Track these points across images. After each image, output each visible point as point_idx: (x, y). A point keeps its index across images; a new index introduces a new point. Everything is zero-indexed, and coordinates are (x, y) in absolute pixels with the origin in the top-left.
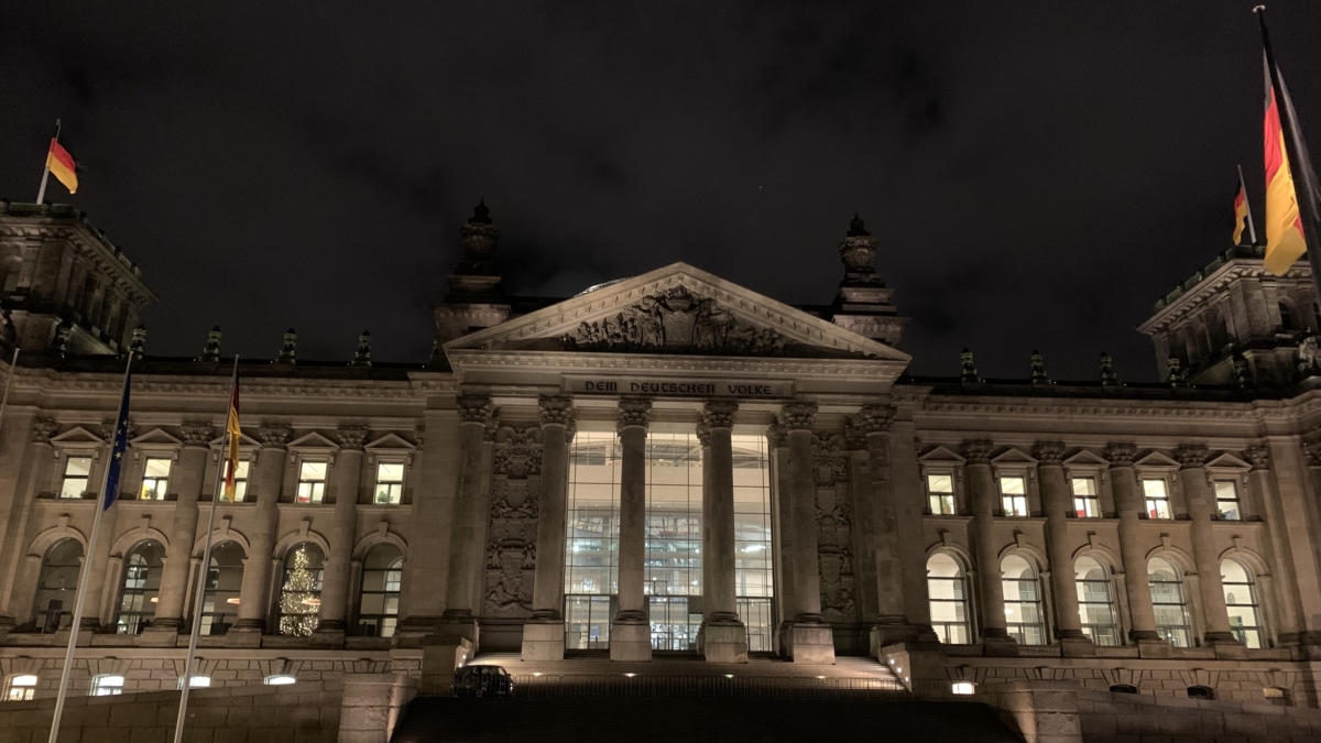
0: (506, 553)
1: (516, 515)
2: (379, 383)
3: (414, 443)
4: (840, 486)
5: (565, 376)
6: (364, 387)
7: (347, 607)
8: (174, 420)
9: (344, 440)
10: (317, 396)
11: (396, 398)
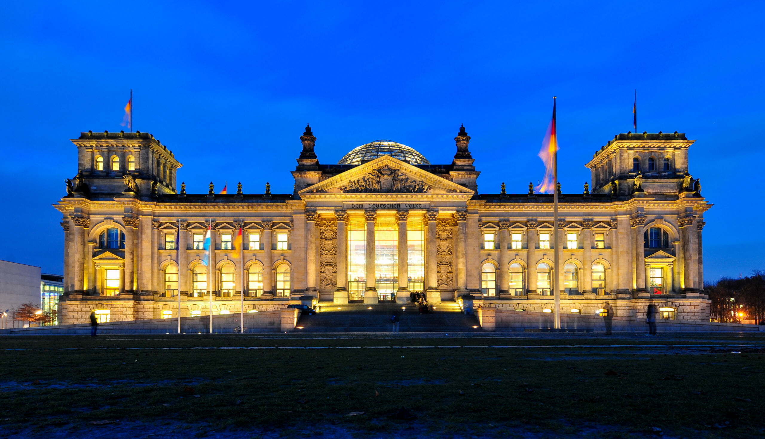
0: (327, 267)
1: (329, 253)
2: (275, 204)
3: (290, 227)
4: (449, 240)
5: (344, 202)
6: (270, 206)
7: (272, 286)
8: (202, 219)
9: (265, 226)
10: (252, 209)
11: (282, 210)
